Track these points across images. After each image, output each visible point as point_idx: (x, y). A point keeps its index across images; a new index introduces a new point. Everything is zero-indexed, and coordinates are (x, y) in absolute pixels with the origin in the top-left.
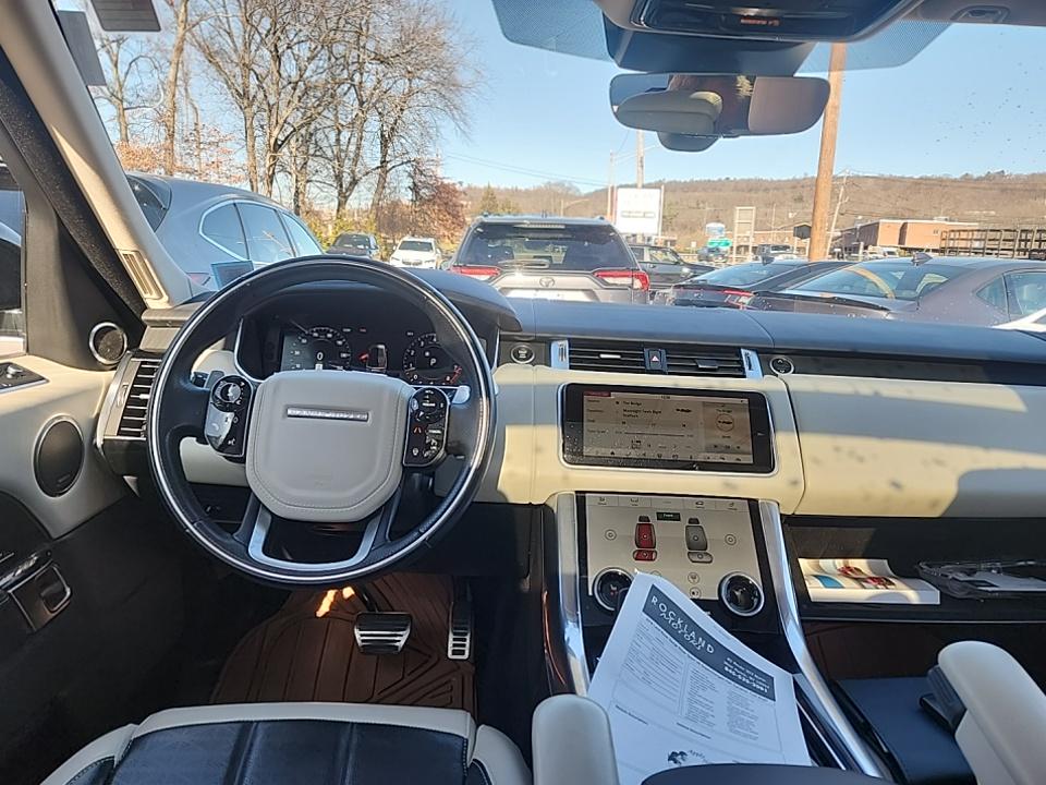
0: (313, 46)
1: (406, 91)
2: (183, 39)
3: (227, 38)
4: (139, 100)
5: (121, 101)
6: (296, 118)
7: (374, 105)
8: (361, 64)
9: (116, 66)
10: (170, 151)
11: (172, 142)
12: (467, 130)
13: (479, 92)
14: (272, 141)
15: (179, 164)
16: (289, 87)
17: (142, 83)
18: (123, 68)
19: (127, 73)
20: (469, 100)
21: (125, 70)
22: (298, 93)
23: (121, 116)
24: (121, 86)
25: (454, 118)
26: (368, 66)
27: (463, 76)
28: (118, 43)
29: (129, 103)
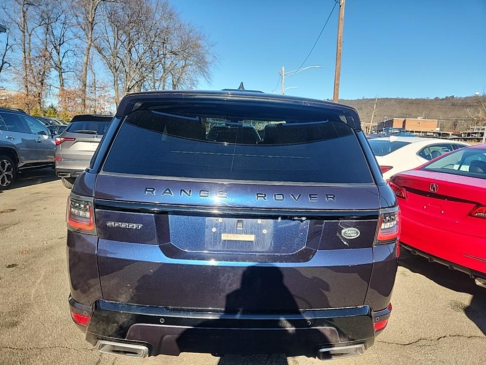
0: (145, 48)
1: (184, 65)
2: (90, 45)
3: (107, 43)
4: (68, 69)
5: (61, 69)
6: (137, 78)
7: (170, 71)
8: (165, 55)
9: (59, 54)
10: (84, 91)
11: (85, 88)
12: (210, 81)
13: (215, 65)
14: (127, 87)
15: (88, 96)
16: (135, 65)
17: (69, 61)
18: (61, 55)
19: (63, 57)
20: (211, 69)
21: (62, 56)
22: (138, 67)
23: (60, 76)
24: (61, 63)
25: (204, 76)
26: (168, 56)
27: (209, 58)
28: (60, 45)
29: (64, 70)
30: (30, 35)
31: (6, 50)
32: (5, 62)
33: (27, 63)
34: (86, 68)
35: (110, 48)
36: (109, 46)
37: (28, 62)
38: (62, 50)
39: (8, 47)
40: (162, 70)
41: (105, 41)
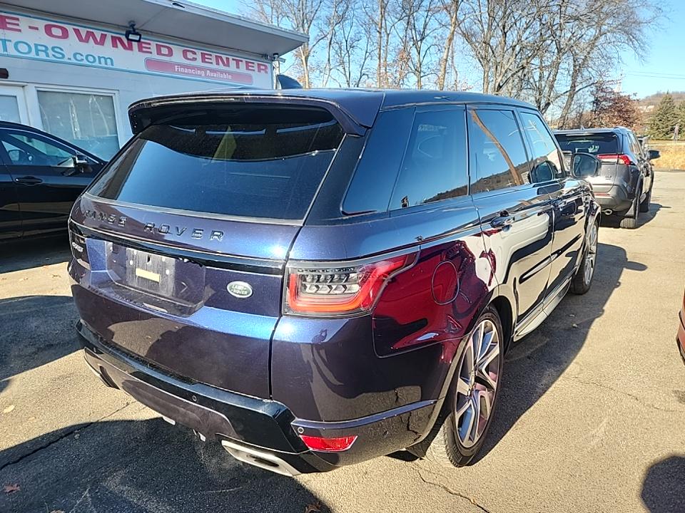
3: (479, 24)
4: (429, 70)
5: (420, 73)
9: (419, 53)
14: (497, 85)
16: (510, 50)
18: (422, 54)
19: (424, 56)
23: (420, 81)
24: (421, 64)
28: (421, 40)
29: (424, 73)
30: (388, 35)
31: (365, 59)
32: (364, 74)
33: (381, 71)
34: (445, 66)
35: (483, 31)
36: (481, 28)
37: (383, 70)
38: (424, 47)
39: (368, 54)
40: (556, 51)
41: (477, 22)
